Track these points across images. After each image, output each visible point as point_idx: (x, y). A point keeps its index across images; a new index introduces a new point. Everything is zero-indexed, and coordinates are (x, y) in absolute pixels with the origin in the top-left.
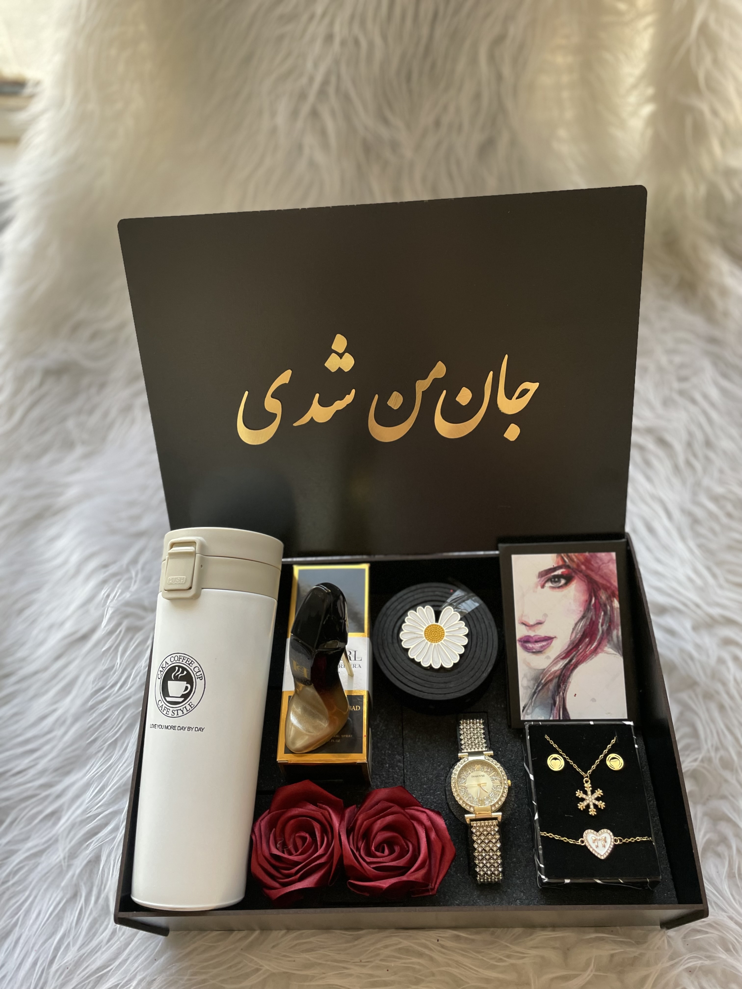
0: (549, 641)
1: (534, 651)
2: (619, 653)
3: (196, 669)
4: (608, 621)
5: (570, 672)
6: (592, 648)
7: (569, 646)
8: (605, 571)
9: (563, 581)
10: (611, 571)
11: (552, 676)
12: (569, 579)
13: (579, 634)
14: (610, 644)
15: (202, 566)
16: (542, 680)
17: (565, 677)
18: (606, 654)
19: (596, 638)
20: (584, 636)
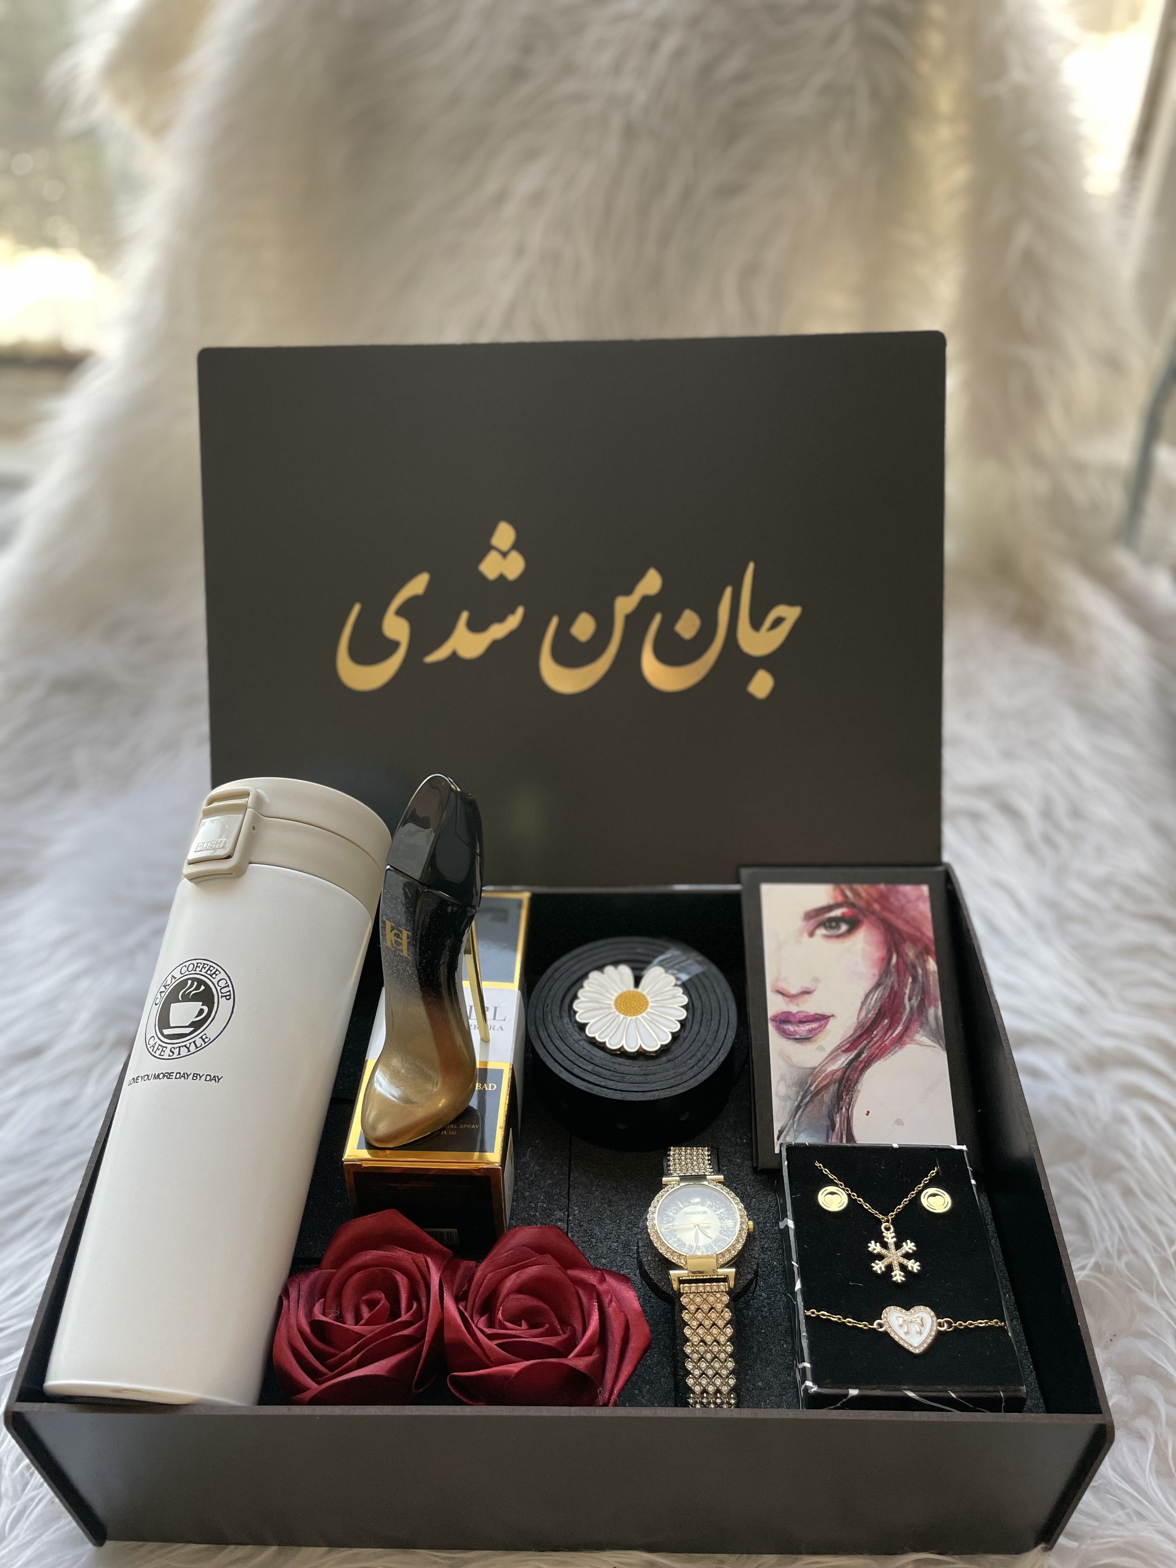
0: (822, 1022)
1: (798, 1037)
2: (940, 1045)
3: (222, 983)
4: (920, 993)
5: (858, 1073)
6: (894, 1036)
7: (855, 1031)
8: (912, 913)
9: (844, 927)
10: (921, 913)
11: (828, 1080)
12: (853, 924)
13: (872, 1012)
14: (925, 1030)
15: (254, 828)
16: (811, 1086)
17: (849, 1082)
18: (917, 1046)
19: (901, 1019)
20: (880, 1015)
